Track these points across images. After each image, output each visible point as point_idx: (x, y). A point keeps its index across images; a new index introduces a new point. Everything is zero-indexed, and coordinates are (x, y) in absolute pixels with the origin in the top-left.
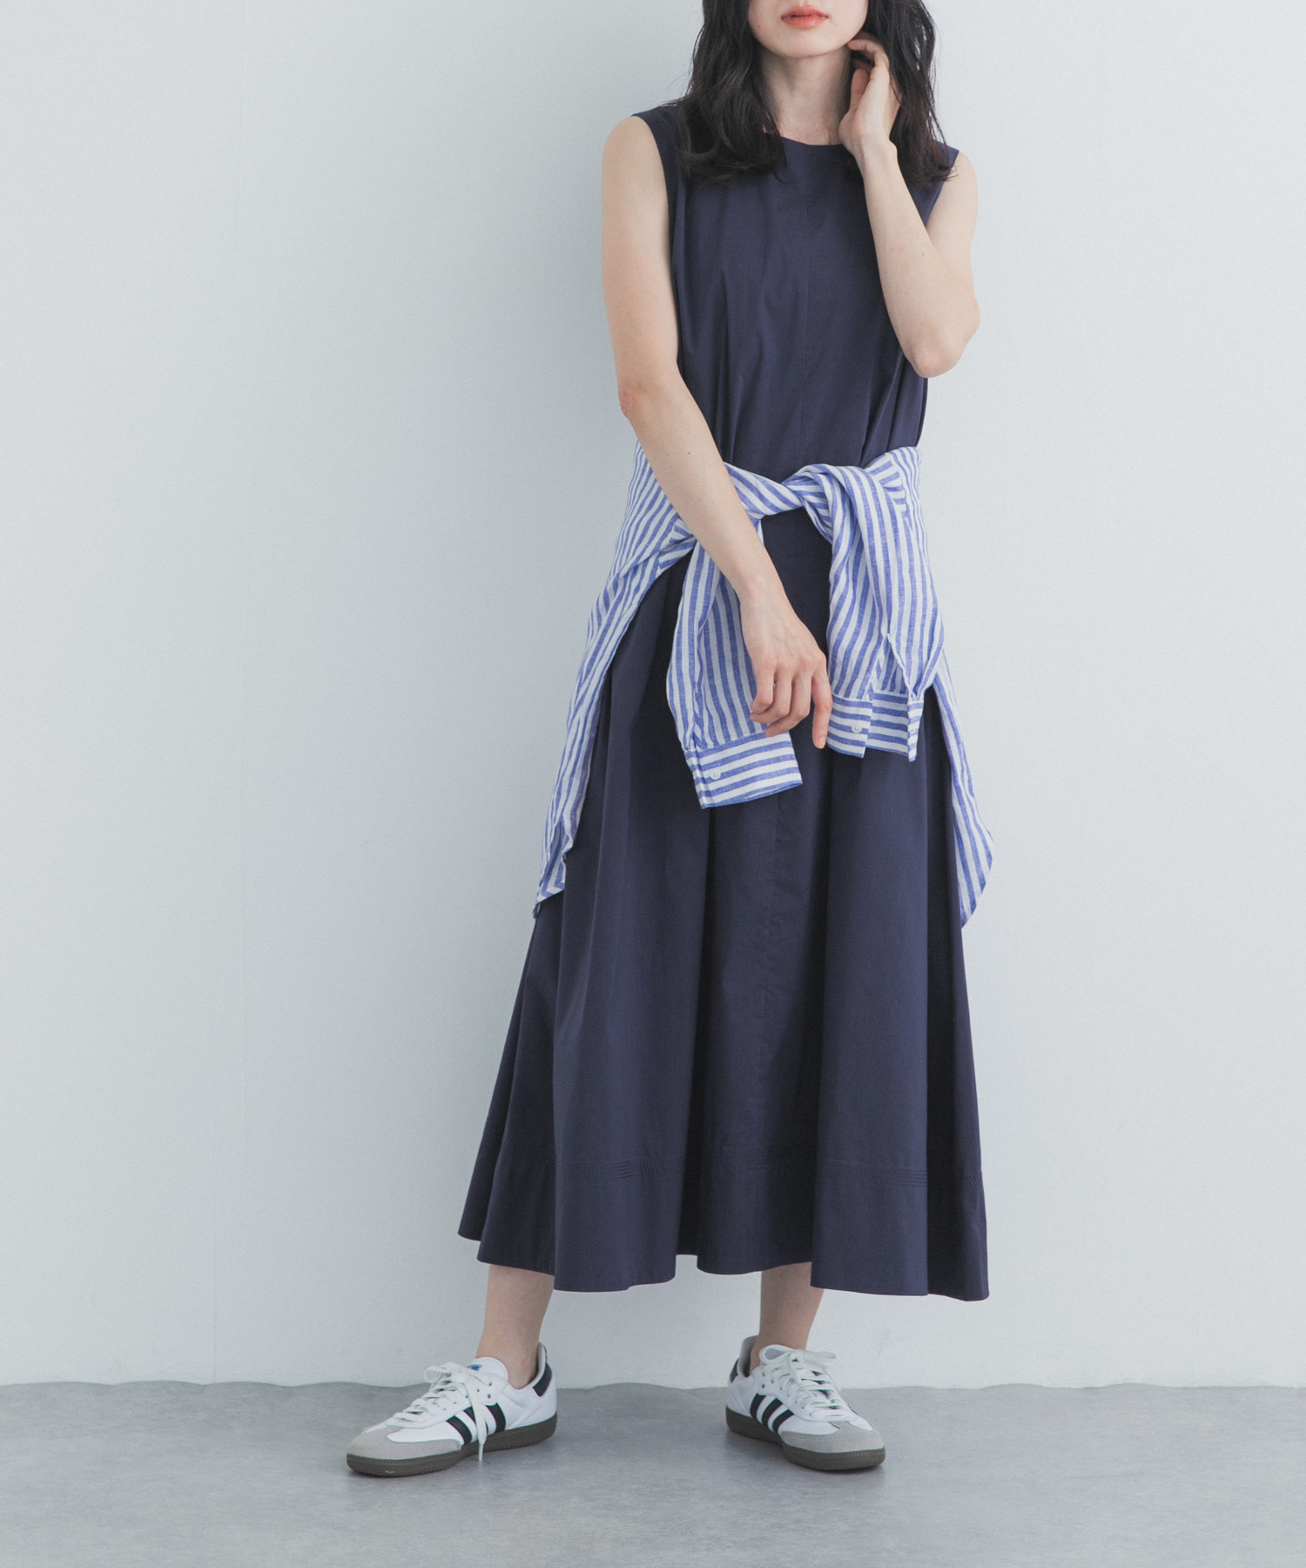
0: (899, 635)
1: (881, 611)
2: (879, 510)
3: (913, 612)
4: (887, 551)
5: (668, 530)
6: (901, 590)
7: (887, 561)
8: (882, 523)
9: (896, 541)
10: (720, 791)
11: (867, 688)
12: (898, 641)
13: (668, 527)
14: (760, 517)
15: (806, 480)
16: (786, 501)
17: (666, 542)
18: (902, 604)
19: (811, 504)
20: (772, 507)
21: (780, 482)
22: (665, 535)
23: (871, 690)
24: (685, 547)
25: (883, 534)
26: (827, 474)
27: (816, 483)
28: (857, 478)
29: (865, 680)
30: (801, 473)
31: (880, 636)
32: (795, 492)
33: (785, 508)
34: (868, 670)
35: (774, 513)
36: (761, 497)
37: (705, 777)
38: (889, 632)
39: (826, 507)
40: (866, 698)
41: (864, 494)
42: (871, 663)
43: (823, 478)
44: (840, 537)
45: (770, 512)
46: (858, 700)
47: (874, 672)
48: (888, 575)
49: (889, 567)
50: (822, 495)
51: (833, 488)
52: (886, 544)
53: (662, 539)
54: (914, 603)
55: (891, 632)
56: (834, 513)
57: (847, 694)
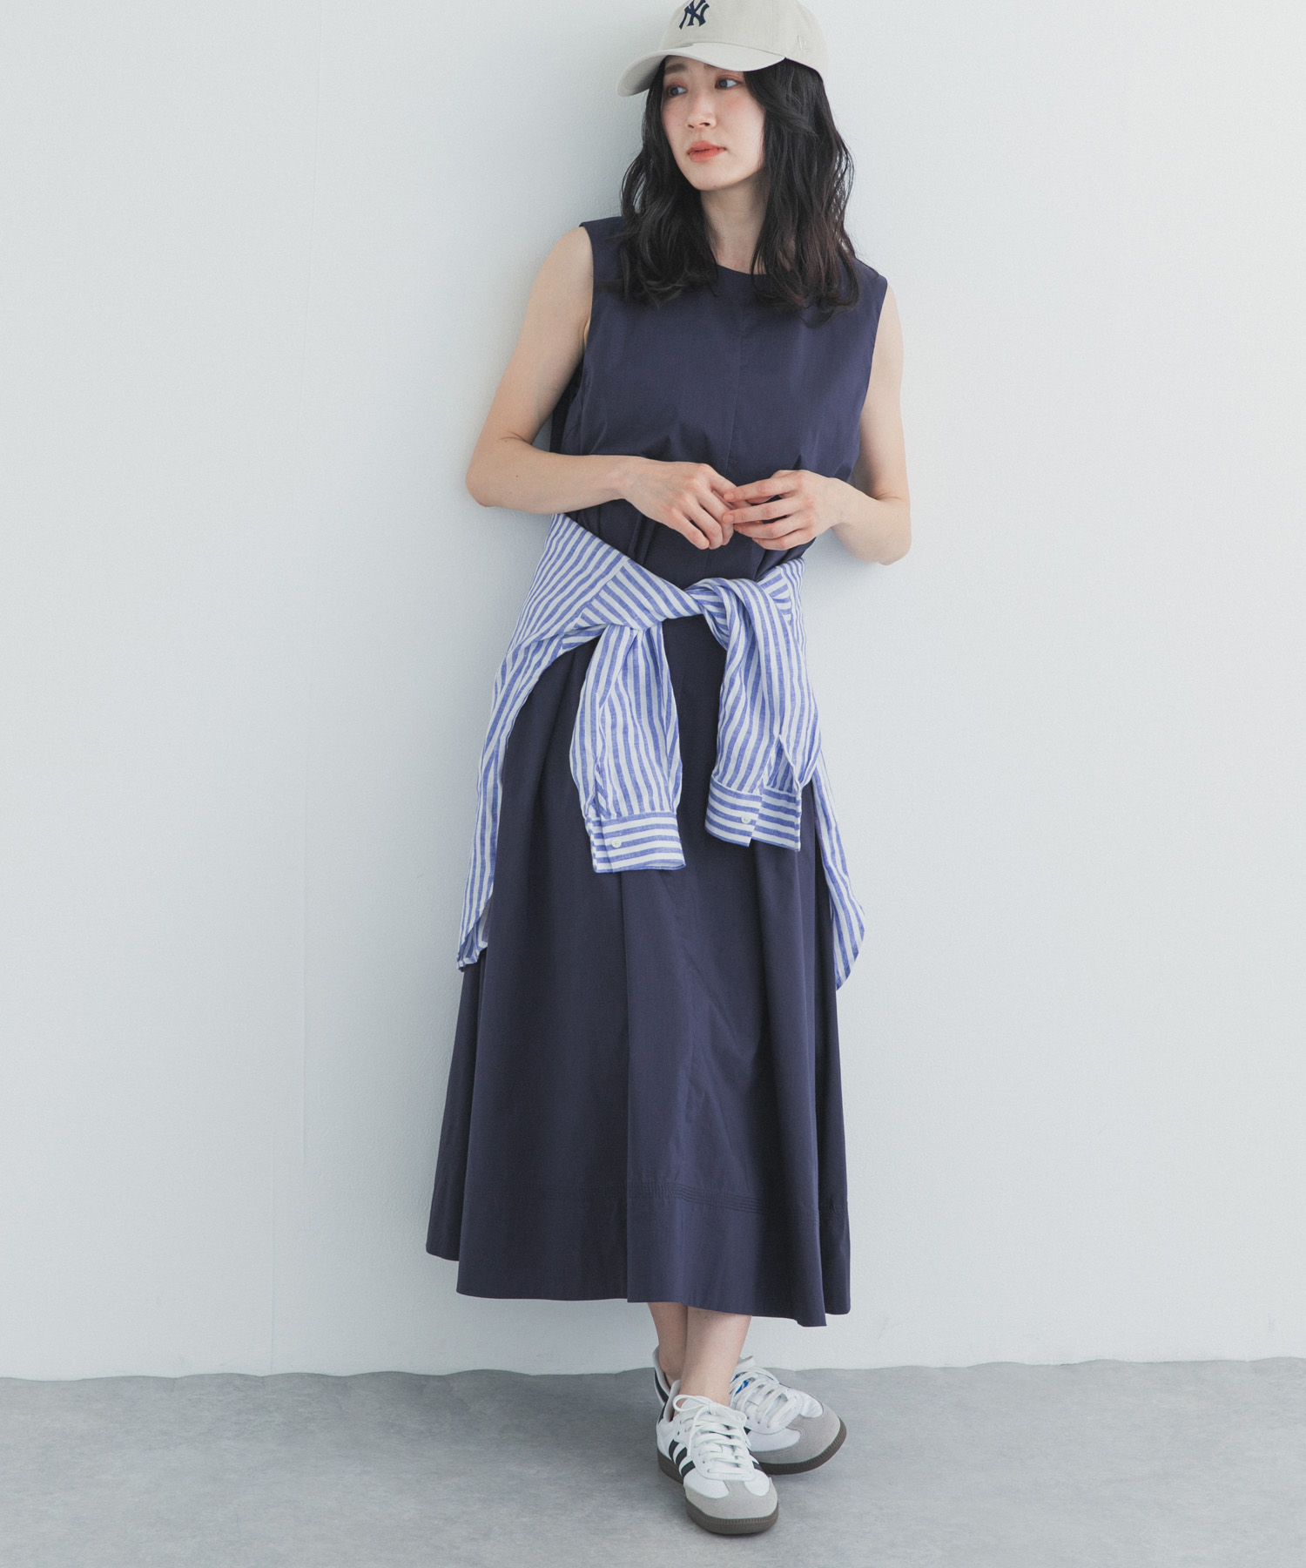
0: (788, 736)
1: (772, 715)
2: (773, 622)
3: (801, 716)
4: (780, 660)
5: (576, 615)
6: (793, 695)
7: (780, 669)
8: (775, 634)
9: (788, 650)
10: (618, 858)
11: (759, 783)
12: (788, 742)
13: (576, 613)
14: (661, 619)
15: (706, 590)
16: (687, 608)
17: (571, 626)
18: (793, 710)
19: (710, 613)
20: (674, 611)
21: (683, 589)
22: (571, 619)
23: (762, 785)
24: (589, 634)
25: (777, 644)
26: (727, 589)
27: (715, 594)
28: (753, 593)
29: (759, 776)
30: (700, 583)
31: (771, 736)
32: (696, 601)
33: (685, 613)
34: (762, 768)
35: (674, 617)
36: (666, 601)
37: (606, 845)
38: (780, 733)
39: (724, 616)
40: (757, 792)
41: (759, 607)
42: (764, 761)
43: (722, 590)
44: (736, 644)
45: (671, 616)
46: (750, 794)
47: (766, 769)
48: (781, 682)
49: (782, 674)
50: (721, 605)
51: (730, 600)
52: (779, 653)
53: (568, 623)
54: (802, 709)
55: (783, 733)
56: (731, 624)
57: (741, 787)
